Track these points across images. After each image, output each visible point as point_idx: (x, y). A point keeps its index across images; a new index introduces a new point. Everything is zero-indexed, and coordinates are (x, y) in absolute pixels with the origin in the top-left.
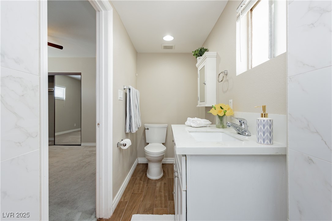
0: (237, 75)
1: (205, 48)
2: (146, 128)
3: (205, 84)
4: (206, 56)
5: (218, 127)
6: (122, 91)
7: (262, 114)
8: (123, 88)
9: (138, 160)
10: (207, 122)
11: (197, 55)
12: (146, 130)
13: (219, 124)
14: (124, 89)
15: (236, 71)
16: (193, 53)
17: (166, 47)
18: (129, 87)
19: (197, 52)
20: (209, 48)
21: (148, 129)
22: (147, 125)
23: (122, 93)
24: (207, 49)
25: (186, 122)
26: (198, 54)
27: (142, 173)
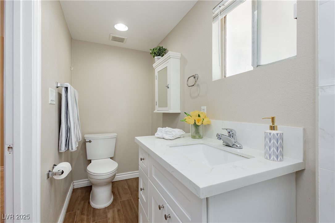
0: (213, 80)
1: (164, 48)
2: (87, 140)
3: (168, 87)
4: (170, 56)
5: (194, 137)
6: (55, 91)
7: (272, 126)
8: (56, 86)
9: (74, 184)
10: (181, 132)
11: (155, 53)
12: (87, 144)
13: (195, 133)
14: (58, 87)
15: (212, 76)
16: (151, 51)
17: (115, 39)
18: (66, 85)
19: (156, 51)
20: (168, 49)
21: (90, 142)
22: (88, 137)
23: (54, 94)
24: (166, 49)
25: (156, 133)
26: (157, 53)
27: (82, 202)
